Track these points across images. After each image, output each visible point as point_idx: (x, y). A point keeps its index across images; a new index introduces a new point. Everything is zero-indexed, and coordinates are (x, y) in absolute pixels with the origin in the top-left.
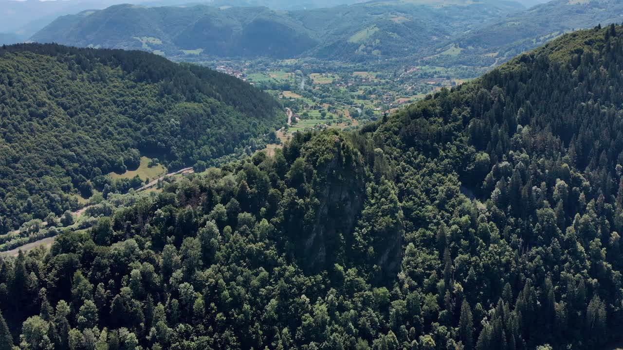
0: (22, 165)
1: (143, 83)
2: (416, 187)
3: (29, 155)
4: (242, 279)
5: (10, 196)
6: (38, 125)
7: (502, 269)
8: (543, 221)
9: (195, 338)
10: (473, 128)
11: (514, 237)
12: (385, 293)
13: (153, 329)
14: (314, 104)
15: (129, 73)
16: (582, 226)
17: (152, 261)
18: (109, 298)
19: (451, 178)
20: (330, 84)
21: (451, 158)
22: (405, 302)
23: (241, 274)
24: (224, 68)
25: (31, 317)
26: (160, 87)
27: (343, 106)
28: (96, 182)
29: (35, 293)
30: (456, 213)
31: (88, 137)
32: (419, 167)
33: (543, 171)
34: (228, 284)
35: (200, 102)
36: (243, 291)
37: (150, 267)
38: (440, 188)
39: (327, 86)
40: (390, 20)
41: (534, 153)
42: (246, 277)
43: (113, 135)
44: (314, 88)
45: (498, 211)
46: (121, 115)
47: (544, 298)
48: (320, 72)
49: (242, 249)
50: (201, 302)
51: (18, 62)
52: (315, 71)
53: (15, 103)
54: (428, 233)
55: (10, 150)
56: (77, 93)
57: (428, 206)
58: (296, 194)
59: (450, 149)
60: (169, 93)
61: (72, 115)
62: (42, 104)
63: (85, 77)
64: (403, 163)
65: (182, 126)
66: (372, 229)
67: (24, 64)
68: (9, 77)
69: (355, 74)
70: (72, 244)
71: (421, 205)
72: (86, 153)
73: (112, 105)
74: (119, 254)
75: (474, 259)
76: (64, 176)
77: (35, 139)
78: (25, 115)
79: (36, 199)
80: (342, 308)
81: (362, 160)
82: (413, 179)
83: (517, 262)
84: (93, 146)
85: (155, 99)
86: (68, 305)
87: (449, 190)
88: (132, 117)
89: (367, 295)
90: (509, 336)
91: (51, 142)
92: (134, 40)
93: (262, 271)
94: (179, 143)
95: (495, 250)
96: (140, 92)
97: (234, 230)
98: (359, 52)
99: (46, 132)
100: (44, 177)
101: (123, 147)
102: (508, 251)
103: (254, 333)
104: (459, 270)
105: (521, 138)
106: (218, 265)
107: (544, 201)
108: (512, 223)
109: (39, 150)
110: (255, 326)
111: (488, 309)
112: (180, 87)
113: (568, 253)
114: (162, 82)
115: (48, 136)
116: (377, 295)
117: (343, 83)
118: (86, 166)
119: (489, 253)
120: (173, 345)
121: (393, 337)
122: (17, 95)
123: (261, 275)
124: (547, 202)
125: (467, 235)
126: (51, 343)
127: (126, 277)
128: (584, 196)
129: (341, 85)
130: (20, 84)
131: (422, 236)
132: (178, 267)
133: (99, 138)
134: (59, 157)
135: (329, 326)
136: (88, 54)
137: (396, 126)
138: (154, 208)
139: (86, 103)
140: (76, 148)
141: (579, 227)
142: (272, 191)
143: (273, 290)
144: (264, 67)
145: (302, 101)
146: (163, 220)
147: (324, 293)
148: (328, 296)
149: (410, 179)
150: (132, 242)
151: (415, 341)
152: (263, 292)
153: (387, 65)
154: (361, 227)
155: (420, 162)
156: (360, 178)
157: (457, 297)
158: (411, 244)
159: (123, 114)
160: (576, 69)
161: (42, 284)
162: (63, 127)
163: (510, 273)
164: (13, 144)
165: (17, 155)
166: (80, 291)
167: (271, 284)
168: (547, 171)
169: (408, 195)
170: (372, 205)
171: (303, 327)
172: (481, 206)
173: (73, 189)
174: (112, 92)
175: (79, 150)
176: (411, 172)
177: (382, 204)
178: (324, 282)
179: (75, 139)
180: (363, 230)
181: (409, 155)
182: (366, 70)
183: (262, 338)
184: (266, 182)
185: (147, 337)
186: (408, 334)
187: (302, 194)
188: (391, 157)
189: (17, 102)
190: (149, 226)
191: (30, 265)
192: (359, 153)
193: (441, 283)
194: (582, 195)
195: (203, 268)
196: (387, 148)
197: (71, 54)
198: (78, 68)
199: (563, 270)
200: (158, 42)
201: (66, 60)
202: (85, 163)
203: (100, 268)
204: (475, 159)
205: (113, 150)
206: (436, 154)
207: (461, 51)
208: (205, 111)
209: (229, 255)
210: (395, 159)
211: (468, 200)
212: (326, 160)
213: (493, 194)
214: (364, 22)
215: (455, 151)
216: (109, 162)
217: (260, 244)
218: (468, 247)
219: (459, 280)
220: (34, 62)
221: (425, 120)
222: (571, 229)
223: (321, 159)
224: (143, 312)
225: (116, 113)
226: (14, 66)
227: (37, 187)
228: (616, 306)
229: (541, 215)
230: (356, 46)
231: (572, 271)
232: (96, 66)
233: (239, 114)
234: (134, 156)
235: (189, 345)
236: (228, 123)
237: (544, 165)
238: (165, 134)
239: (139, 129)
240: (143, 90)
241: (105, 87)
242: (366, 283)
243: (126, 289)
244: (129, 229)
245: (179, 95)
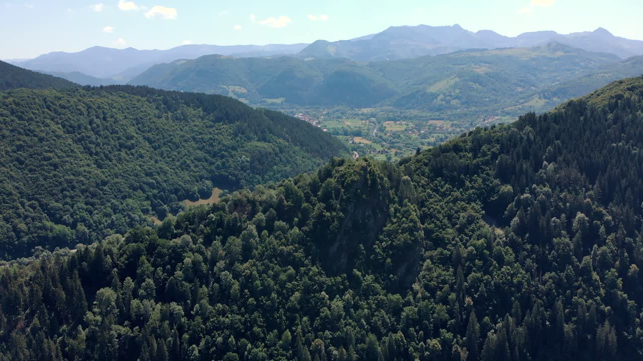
0: (109, 188)
1: (221, 124)
2: (439, 212)
3: (116, 180)
4: (272, 273)
5: (97, 214)
6: (126, 155)
7: (513, 289)
8: (559, 249)
9: (230, 316)
10: (500, 163)
11: (529, 261)
12: (398, 299)
13: (197, 305)
14: (382, 149)
15: (209, 114)
16: (600, 256)
17: (202, 253)
18: (165, 280)
19: (473, 206)
20: (402, 131)
21: (476, 189)
22: (416, 309)
23: (272, 270)
24: (302, 115)
25: (104, 288)
26: (235, 127)
27: (410, 152)
28: (171, 207)
29: (109, 273)
30: (474, 236)
31: (167, 168)
32: (444, 195)
33: (565, 204)
34: (260, 276)
35: (269, 142)
36: (272, 283)
37: (200, 258)
38: (462, 214)
39: (398, 133)
40: (472, 71)
41: (557, 187)
42: (276, 272)
43: (190, 167)
44: (386, 134)
45: (515, 237)
46: (199, 151)
47: (553, 319)
48: (395, 120)
49: (275, 249)
50: (237, 288)
51: (112, 100)
52: (389, 119)
53: (108, 135)
54: (445, 252)
55: (100, 175)
56: (161, 129)
57: (448, 229)
58: (325, 208)
59: (476, 181)
60: (243, 133)
61: (155, 148)
62: (130, 138)
63: (169, 116)
64: (429, 191)
65: (252, 162)
66: (392, 243)
67: (117, 102)
68: (103, 113)
69: (431, 122)
70: (141, 236)
71: (442, 228)
72: (165, 181)
73: (192, 141)
74: (176, 245)
75: (486, 277)
76: (144, 200)
77: (123, 166)
78: (115, 145)
79: (118, 218)
80: (357, 307)
81: (387, 184)
82: (437, 205)
83: (529, 284)
84: (171, 176)
85: (229, 138)
86: (133, 281)
87: (471, 217)
88: (208, 152)
89: (381, 299)
90: (512, 348)
91: (135, 170)
92: (221, 88)
93: (290, 269)
94: (248, 178)
95: (508, 271)
96: (217, 131)
97: (270, 234)
98: (438, 102)
99: (132, 161)
100: (127, 199)
101: (198, 178)
102: (521, 273)
103: (278, 317)
104: (471, 287)
105: (545, 173)
106: (254, 260)
107: (562, 232)
108: (528, 249)
109: (125, 177)
110: (280, 312)
111: (496, 323)
112: (253, 128)
113: (582, 280)
114: (237, 123)
115: (133, 165)
116: (391, 301)
117: (415, 130)
118: (164, 193)
119: (502, 273)
120: (212, 320)
121: (401, 336)
122: (110, 128)
123: (289, 272)
124: (565, 232)
125: (481, 256)
126: (117, 308)
127: (180, 264)
128: (604, 230)
129: (414, 132)
130: (113, 119)
131: (440, 255)
132: (221, 258)
133: (178, 169)
134: (142, 183)
135: (344, 320)
136: (174, 96)
137: (426, 158)
138: (208, 213)
139: (169, 139)
140: (157, 177)
141: (597, 258)
142: (305, 205)
143: (298, 286)
144: (340, 115)
145: (371, 146)
146: (213, 222)
147: (342, 293)
148: (345, 296)
149: (434, 205)
150: (187, 237)
151: (422, 343)
152: (289, 285)
153: (466, 115)
154: (381, 241)
155: (445, 191)
156: (384, 199)
157: (468, 310)
158: (428, 261)
159: (201, 150)
160: (611, 113)
161: (115, 265)
162: (147, 158)
163: (521, 294)
164: (103, 170)
165: (106, 179)
166: (143, 272)
167: (297, 281)
168: (568, 204)
169: (431, 219)
170: (393, 223)
171: (321, 318)
172: (499, 231)
173: (151, 212)
174: (192, 130)
175: (159, 179)
176: (436, 199)
177: (404, 222)
178: (343, 283)
179: (156, 169)
180: (383, 244)
181: (436, 184)
182: (442, 119)
183: (285, 323)
184: (301, 198)
185: (192, 312)
186: (417, 337)
187: (329, 208)
188: (419, 185)
189: (109, 134)
190: (203, 226)
191: (107, 250)
192: (386, 179)
193: (453, 296)
194: (602, 229)
195: (242, 262)
196: (416, 177)
197: (159, 96)
198: (164, 108)
199: (576, 296)
200: (244, 90)
201: (155, 100)
202: (164, 190)
203: (161, 255)
204: (499, 191)
205: (188, 181)
206: (461, 184)
207: (546, 102)
208: (274, 150)
209: (263, 253)
210: (423, 186)
211: (487, 226)
212: (353, 181)
213: (512, 223)
214: (446, 72)
215: (480, 183)
216: (184, 190)
217: (291, 247)
218: (482, 267)
219: (471, 295)
220: (126, 101)
221: (455, 154)
222: (587, 259)
223: (349, 180)
224: (191, 293)
225: (195, 149)
226: (109, 104)
227: (120, 207)
228: (629, 334)
229: (557, 243)
230: (435, 96)
231: (585, 297)
232: (180, 107)
233: (305, 154)
234: (207, 187)
235: (224, 321)
236: (294, 162)
237: (566, 198)
238: (236, 169)
239: (214, 163)
240: (220, 129)
241: (186, 126)
242: (382, 289)
243: (179, 273)
244: (186, 228)
245: (251, 135)
